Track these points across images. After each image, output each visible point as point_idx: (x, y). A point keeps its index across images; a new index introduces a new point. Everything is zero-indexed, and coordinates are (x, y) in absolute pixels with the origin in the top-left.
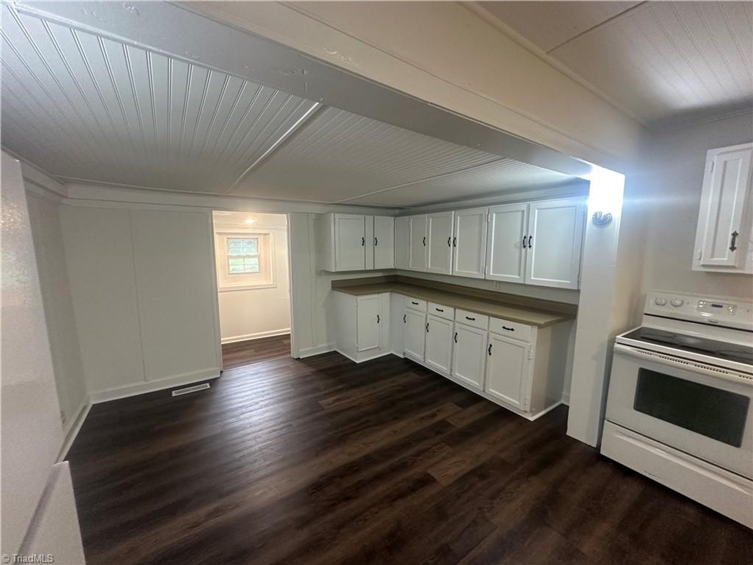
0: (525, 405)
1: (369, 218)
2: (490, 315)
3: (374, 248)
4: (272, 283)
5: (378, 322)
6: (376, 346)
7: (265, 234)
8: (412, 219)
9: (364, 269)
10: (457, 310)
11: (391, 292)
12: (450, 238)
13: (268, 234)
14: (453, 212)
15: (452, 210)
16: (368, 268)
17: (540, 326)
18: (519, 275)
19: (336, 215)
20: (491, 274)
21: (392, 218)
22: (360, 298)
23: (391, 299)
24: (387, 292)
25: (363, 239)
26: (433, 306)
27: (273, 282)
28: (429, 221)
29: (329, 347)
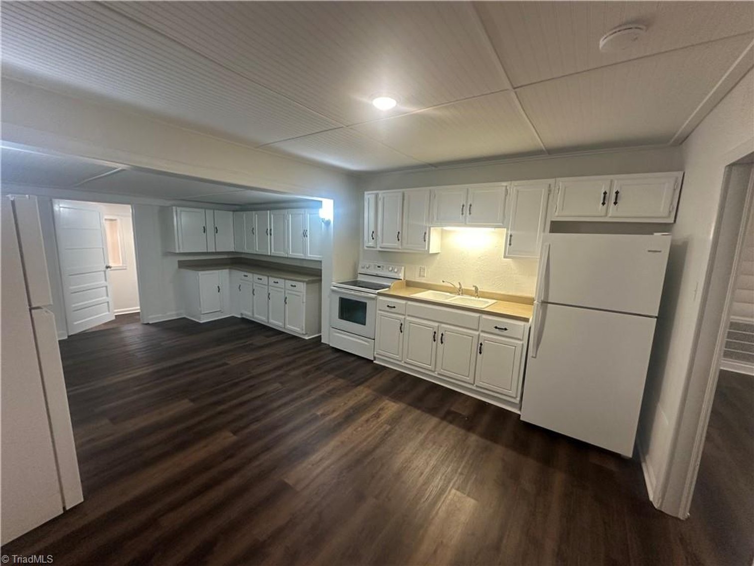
0: (303, 330)
1: (209, 213)
2: (285, 279)
3: (215, 235)
4: (121, 265)
5: (219, 291)
6: (218, 310)
7: (111, 220)
8: (244, 215)
9: (205, 251)
10: (270, 278)
11: (230, 268)
12: (267, 230)
13: (115, 220)
14: (269, 212)
15: (268, 210)
16: (209, 251)
17: (308, 283)
18: (303, 253)
19: (178, 208)
20: (291, 253)
21: (231, 213)
22: (201, 273)
23: (230, 274)
24: (225, 269)
25: (204, 227)
26: (256, 276)
27: (123, 263)
28: (255, 216)
29: (177, 315)
